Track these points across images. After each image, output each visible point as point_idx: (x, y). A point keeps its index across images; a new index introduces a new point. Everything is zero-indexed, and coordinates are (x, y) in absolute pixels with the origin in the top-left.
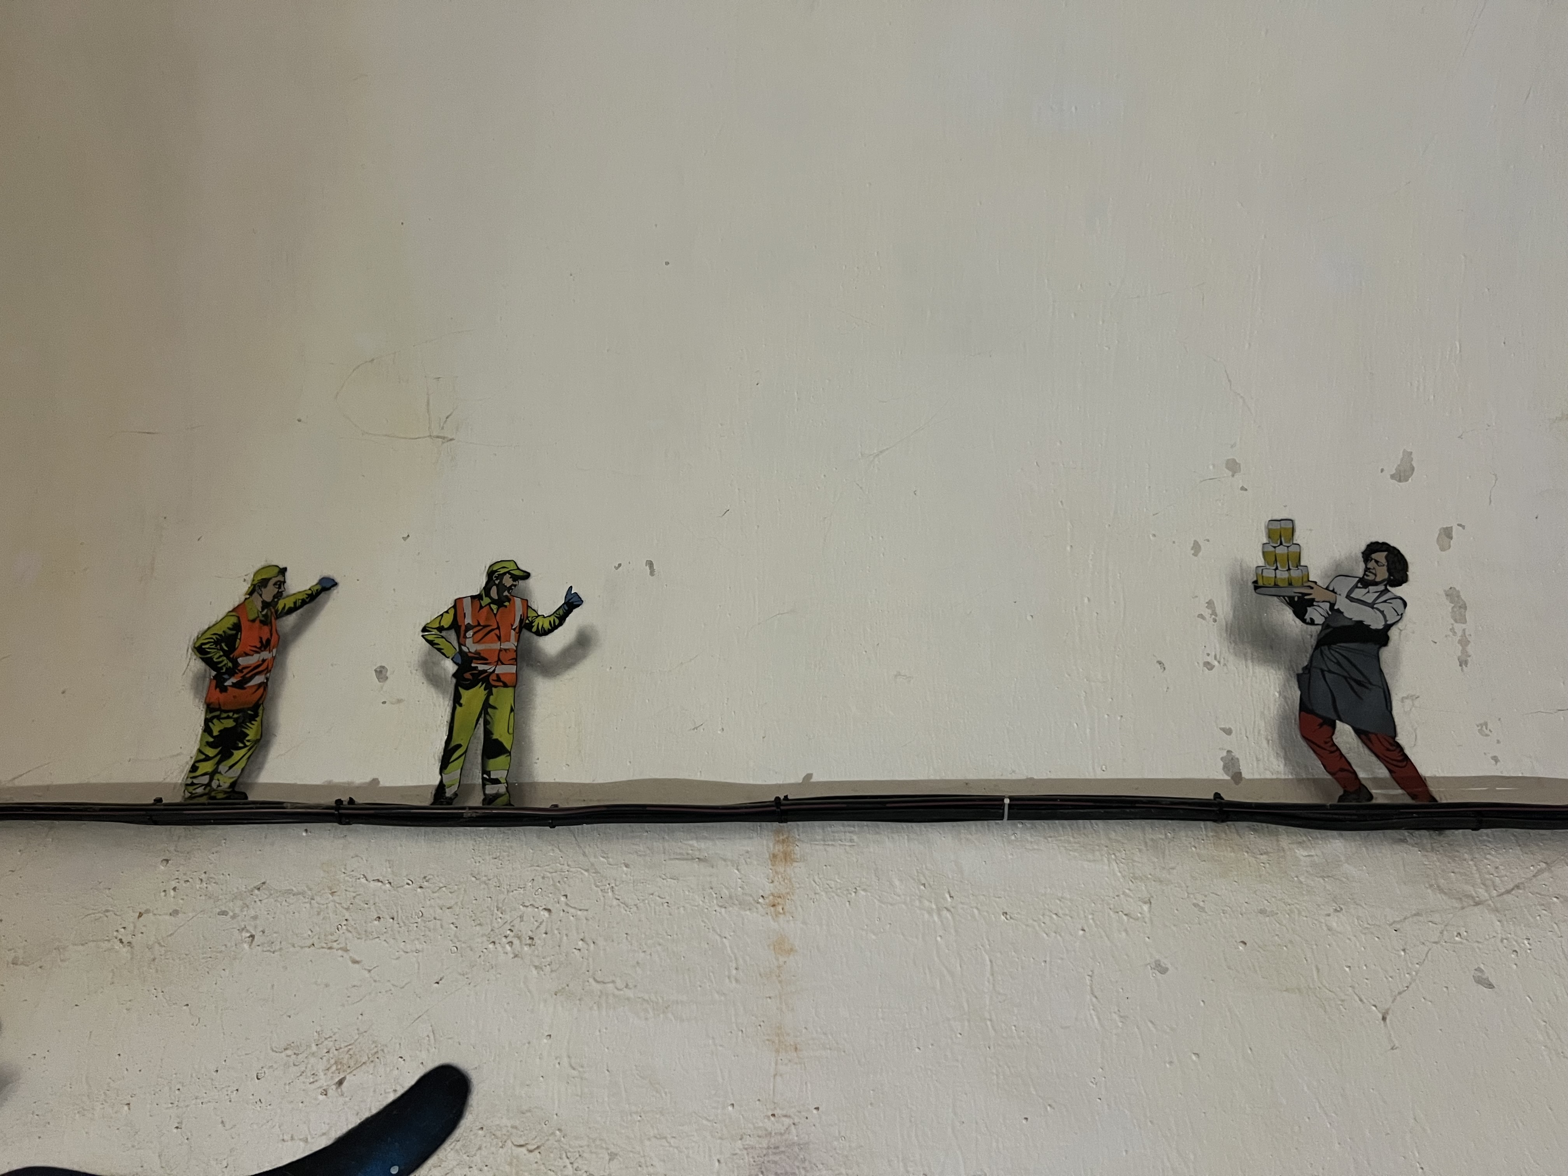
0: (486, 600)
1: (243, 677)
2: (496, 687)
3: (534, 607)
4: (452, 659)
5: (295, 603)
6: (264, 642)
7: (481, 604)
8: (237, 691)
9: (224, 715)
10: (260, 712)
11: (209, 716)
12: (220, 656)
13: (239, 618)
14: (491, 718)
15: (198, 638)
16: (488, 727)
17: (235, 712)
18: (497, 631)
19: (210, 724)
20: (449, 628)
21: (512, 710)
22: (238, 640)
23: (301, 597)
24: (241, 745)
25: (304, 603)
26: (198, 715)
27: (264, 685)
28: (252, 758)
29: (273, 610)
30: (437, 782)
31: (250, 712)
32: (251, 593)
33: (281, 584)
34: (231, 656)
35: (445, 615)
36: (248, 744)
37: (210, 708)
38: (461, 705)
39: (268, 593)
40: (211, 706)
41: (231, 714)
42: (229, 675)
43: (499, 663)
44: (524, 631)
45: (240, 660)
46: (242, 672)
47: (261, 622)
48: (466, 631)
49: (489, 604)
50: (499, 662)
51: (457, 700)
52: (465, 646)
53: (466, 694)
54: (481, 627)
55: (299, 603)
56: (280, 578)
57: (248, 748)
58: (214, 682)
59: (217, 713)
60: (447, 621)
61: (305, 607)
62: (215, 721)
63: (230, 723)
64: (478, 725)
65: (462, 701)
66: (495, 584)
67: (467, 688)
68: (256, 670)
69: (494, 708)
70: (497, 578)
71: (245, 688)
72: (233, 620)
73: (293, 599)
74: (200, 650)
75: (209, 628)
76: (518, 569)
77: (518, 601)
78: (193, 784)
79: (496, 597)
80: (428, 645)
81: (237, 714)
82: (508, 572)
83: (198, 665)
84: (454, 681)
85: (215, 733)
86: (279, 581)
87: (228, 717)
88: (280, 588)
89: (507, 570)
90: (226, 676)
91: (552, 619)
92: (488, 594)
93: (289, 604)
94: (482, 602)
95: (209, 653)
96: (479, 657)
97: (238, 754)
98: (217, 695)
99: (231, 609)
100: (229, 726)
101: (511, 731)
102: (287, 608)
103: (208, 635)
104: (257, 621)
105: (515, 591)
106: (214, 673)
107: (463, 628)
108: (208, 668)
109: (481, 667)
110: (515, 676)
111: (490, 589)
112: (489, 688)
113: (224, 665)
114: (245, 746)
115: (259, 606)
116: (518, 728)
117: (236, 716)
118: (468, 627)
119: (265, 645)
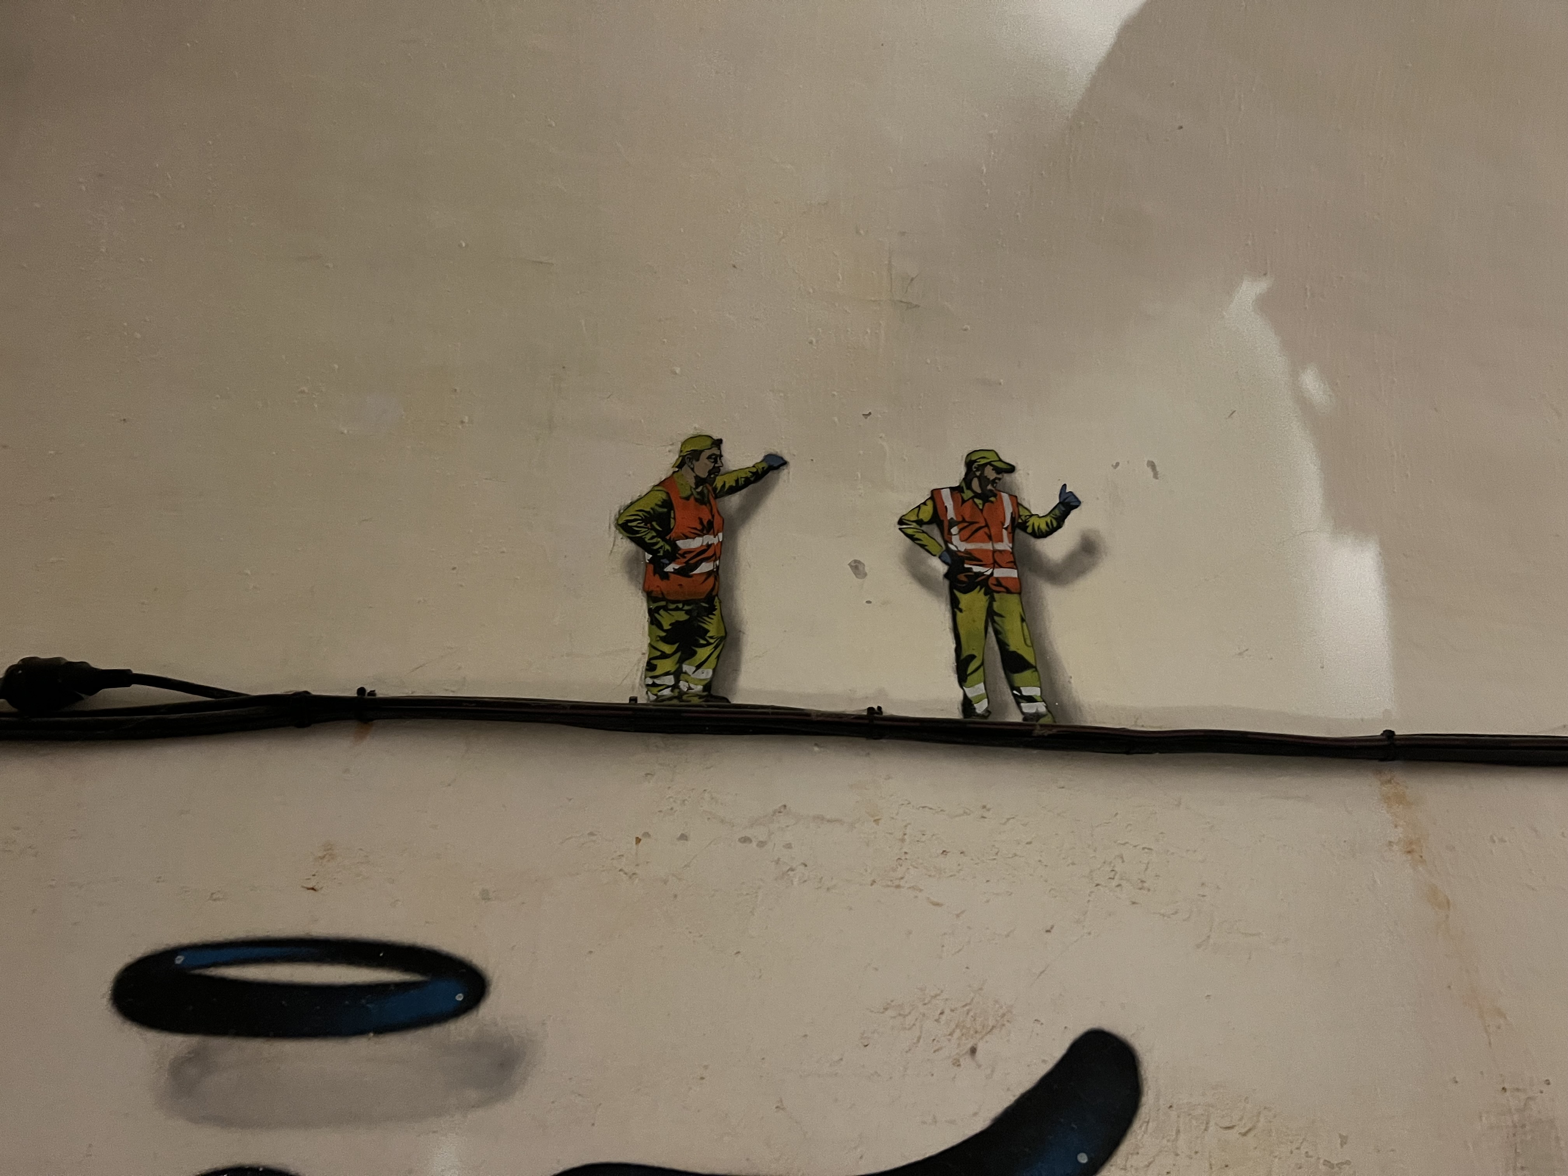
0: (968, 494)
1: (687, 562)
2: (998, 592)
3: (1026, 505)
4: (940, 557)
5: (737, 481)
6: (705, 523)
7: (962, 498)
8: (684, 580)
9: (672, 606)
10: (717, 604)
11: (653, 606)
12: (653, 538)
13: (668, 493)
14: (1001, 627)
15: (620, 514)
16: (1000, 636)
17: (686, 603)
18: (986, 530)
19: (656, 615)
20: (930, 523)
21: (1023, 620)
22: (672, 521)
23: (744, 476)
24: (702, 642)
25: (748, 482)
26: (639, 607)
27: (714, 574)
28: (721, 659)
29: (710, 488)
30: (961, 697)
31: (704, 605)
32: (680, 465)
33: (717, 458)
34: (668, 537)
35: (923, 507)
36: (712, 641)
37: (651, 597)
38: (961, 611)
39: (702, 467)
40: (654, 595)
41: (680, 606)
42: (669, 560)
43: (996, 566)
44: (1018, 531)
45: (680, 543)
46: (685, 557)
47: (696, 500)
48: (951, 527)
49: (972, 498)
50: (996, 564)
51: (955, 605)
52: (952, 544)
53: (965, 599)
54: (966, 524)
55: (741, 482)
56: (715, 451)
57: (713, 645)
58: (651, 567)
59: (663, 603)
60: (926, 514)
61: (751, 486)
62: (662, 612)
63: (682, 616)
64: (988, 635)
65: (961, 606)
66: (976, 477)
67: (966, 591)
68: (702, 554)
69: (1001, 616)
70: (978, 470)
71: (691, 576)
72: (662, 496)
73: (734, 477)
74: (625, 527)
75: (632, 504)
76: (1000, 460)
77: (1005, 497)
78: (654, 685)
79: (979, 491)
80: (908, 540)
81: (688, 605)
82: (989, 463)
83: (626, 546)
84: (947, 583)
85: (666, 626)
86: (714, 454)
87: (677, 609)
88: (716, 462)
89: (988, 461)
90: (665, 561)
91: (1048, 519)
92: (969, 487)
93: (730, 482)
94: (963, 495)
95: (638, 532)
96: (970, 556)
97: (702, 653)
98: (657, 583)
99: (657, 482)
100: (681, 619)
101: (1029, 642)
102: (727, 486)
103: (632, 511)
104: (692, 499)
105: (999, 485)
106: (649, 556)
107: (946, 524)
108: (641, 550)
109: (976, 569)
110: (1017, 580)
111: (971, 480)
112: (989, 592)
113: (661, 547)
114: (709, 644)
115: (692, 482)
116: (1036, 639)
117: (686, 608)
118: (952, 523)
119: (708, 528)
